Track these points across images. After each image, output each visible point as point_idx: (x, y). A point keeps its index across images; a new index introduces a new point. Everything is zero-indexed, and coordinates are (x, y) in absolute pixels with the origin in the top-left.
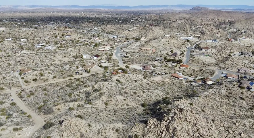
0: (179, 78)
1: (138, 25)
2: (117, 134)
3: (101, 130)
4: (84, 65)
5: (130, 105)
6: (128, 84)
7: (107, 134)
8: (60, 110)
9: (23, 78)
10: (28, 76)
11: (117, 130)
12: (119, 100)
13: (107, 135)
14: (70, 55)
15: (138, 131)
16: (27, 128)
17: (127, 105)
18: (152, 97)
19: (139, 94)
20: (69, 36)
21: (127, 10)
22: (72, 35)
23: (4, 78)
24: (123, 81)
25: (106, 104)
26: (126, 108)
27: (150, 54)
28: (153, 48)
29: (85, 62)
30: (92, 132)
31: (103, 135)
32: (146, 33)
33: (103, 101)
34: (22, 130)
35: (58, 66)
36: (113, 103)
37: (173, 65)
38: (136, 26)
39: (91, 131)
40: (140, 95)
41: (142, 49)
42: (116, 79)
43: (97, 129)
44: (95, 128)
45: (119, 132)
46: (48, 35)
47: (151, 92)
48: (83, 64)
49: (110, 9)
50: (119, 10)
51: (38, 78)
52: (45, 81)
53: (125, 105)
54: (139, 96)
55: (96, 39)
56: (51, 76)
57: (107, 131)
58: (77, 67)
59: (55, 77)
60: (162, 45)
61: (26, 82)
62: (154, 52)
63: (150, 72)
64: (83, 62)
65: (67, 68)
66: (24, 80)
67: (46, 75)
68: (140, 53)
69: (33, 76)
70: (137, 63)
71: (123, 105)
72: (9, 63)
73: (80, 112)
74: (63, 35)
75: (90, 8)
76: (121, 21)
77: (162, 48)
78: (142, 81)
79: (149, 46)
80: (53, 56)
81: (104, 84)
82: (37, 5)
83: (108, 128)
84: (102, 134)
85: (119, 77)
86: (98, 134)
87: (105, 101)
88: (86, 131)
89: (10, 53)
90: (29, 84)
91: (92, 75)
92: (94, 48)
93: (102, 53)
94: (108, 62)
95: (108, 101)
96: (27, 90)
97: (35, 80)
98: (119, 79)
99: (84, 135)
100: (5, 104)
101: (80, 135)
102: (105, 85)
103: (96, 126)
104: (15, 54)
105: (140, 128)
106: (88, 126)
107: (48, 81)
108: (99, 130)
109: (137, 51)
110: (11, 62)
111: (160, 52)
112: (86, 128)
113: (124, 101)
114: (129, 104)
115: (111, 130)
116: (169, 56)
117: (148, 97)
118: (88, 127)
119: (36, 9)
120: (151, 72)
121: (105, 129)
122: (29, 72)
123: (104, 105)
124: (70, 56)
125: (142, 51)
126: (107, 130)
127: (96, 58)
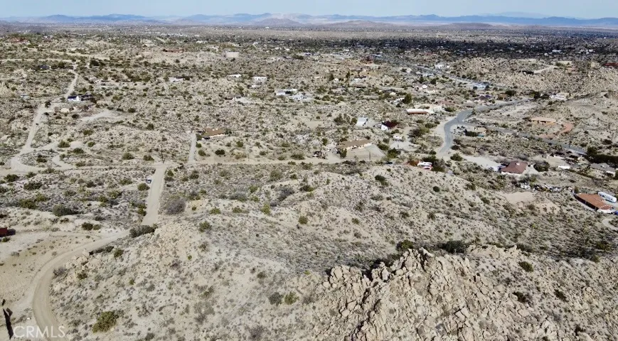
0: (597, 209)
1: (565, 63)
2: (256, 283)
3: (225, 263)
4: (343, 140)
5: (365, 238)
6: (405, 190)
7: (235, 277)
8: (196, 211)
9: (199, 146)
10: (212, 144)
11: (261, 276)
12: (340, 219)
13: (232, 280)
14: (330, 115)
15: (299, 289)
16: (110, 230)
17: (357, 235)
18: (451, 234)
19: (412, 220)
20: (361, 78)
21: (569, 27)
22: (370, 76)
23: (164, 139)
24: (394, 182)
25: (303, 221)
26: (349, 242)
27: (551, 136)
28: (568, 119)
29: (348, 133)
30: (200, 263)
31: (223, 276)
32: (580, 83)
33: (298, 212)
34: (100, 230)
35: (283, 134)
36: (322, 222)
37: (609, 172)
38: (558, 65)
39: (201, 261)
40: (416, 221)
41: (530, 121)
42: (376, 174)
43: (218, 260)
44: (215, 256)
45: (265, 280)
46: (317, 73)
47: (455, 222)
48: (344, 137)
49: (515, 24)
50: (542, 26)
51: (227, 150)
52: (238, 158)
53: (352, 233)
54: (411, 224)
55: (421, 89)
56: (257, 150)
57: (237, 270)
58: (325, 142)
59: (263, 154)
60: (599, 115)
61: (202, 154)
62: (566, 133)
63: (518, 179)
64: (345, 133)
65: (301, 141)
66: (198, 150)
67: (247, 147)
68: (520, 130)
69: (221, 145)
70: (495, 153)
71: (345, 232)
72: (198, 117)
73: (223, 220)
74: (348, 75)
75: (462, 22)
76: (520, 51)
77: (596, 123)
78: (456, 194)
79: (554, 114)
80: (293, 114)
81: (330, 178)
82: (343, 15)
83: (243, 264)
84: (223, 273)
85: (389, 170)
86: (213, 272)
87: (303, 213)
88: (190, 258)
89: (213, 99)
90: (204, 159)
91: (347, 162)
92: (398, 106)
93: (411, 119)
94: (412, 142)
95: (311, 215)
96: (190, 169)
97: (220, 153)
98: (386, 176)
99: (182, 264)
100: (130, 185)
101: (173, 261)
102: (331, 182)
103: (219, 253)
104: (221, 102)
105: (312, 283)
106: (200, 247)
107: (245, 159)
108: (221, 263)
109: (514, 123)
110: (201, 114)
111: (586, 132)
112: (193, 250)
113: (351, 223)
114: (364, 233)
115: (248, 271)
116: (609, 148)
117: (441, 231)
118: (200, 250)
119: (337, 24)
120: (521, 181)
121: (236, 265)
122: (218, 135)
123: (296, 222)
124: (329, 118)
125: (530, 125)
126: (239, 269)
127: (386, 128)
